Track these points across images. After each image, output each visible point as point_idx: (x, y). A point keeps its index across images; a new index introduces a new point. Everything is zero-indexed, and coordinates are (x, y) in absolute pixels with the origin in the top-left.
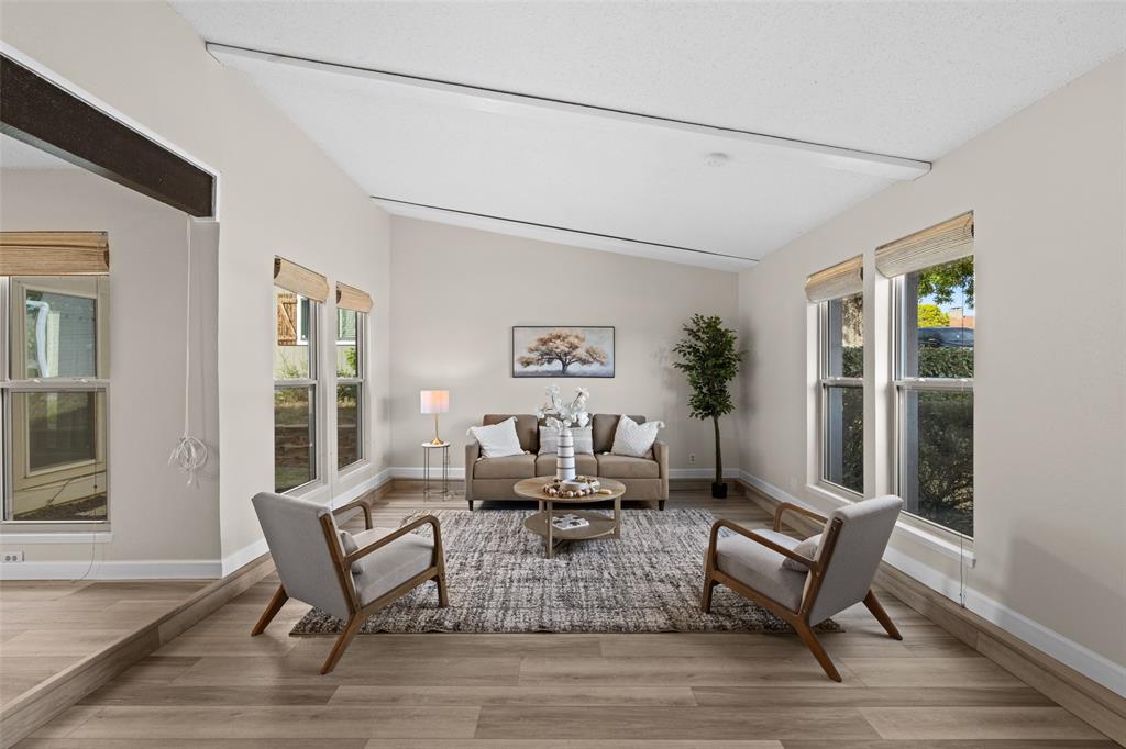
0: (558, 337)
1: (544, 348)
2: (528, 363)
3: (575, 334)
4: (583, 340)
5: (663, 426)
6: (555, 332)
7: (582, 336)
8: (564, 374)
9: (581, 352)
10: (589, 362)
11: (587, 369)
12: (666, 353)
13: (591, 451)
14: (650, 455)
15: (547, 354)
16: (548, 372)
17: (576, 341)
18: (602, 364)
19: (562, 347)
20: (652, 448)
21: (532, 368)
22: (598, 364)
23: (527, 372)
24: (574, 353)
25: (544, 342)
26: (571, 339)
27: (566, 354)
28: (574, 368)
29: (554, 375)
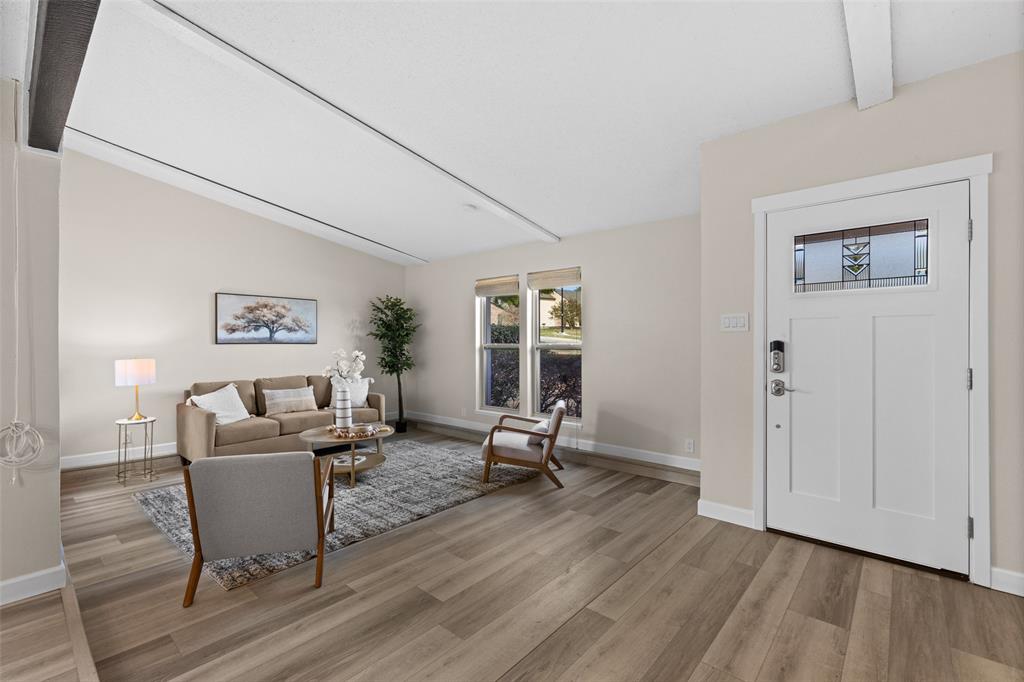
0: (266, 306)
1: (251, 316)
2: (233, 331)
3: (281, 304)
4: (289, 310)
5: (373, 381)
6: (263, 301)
7: (288, 306)
8: (271, 341)
9: (287, 321)
10: (295, 330)
11: (293, 336)
12: (357, 324)
13: (315, 407)
14: (366, 405)
15: (254, 322)
16: (255, 339)
17: (283, 311)
18: (307, 332)
19: (269, 315)
20: (367, 399)
21: (238, 335)
22: (303, 332)
23: (231, 339)
24: (281, 321)
25: (251, 310)
26: (278, 309)
27: (273, 323)
28: (280, 335)
29: (261, 342)
